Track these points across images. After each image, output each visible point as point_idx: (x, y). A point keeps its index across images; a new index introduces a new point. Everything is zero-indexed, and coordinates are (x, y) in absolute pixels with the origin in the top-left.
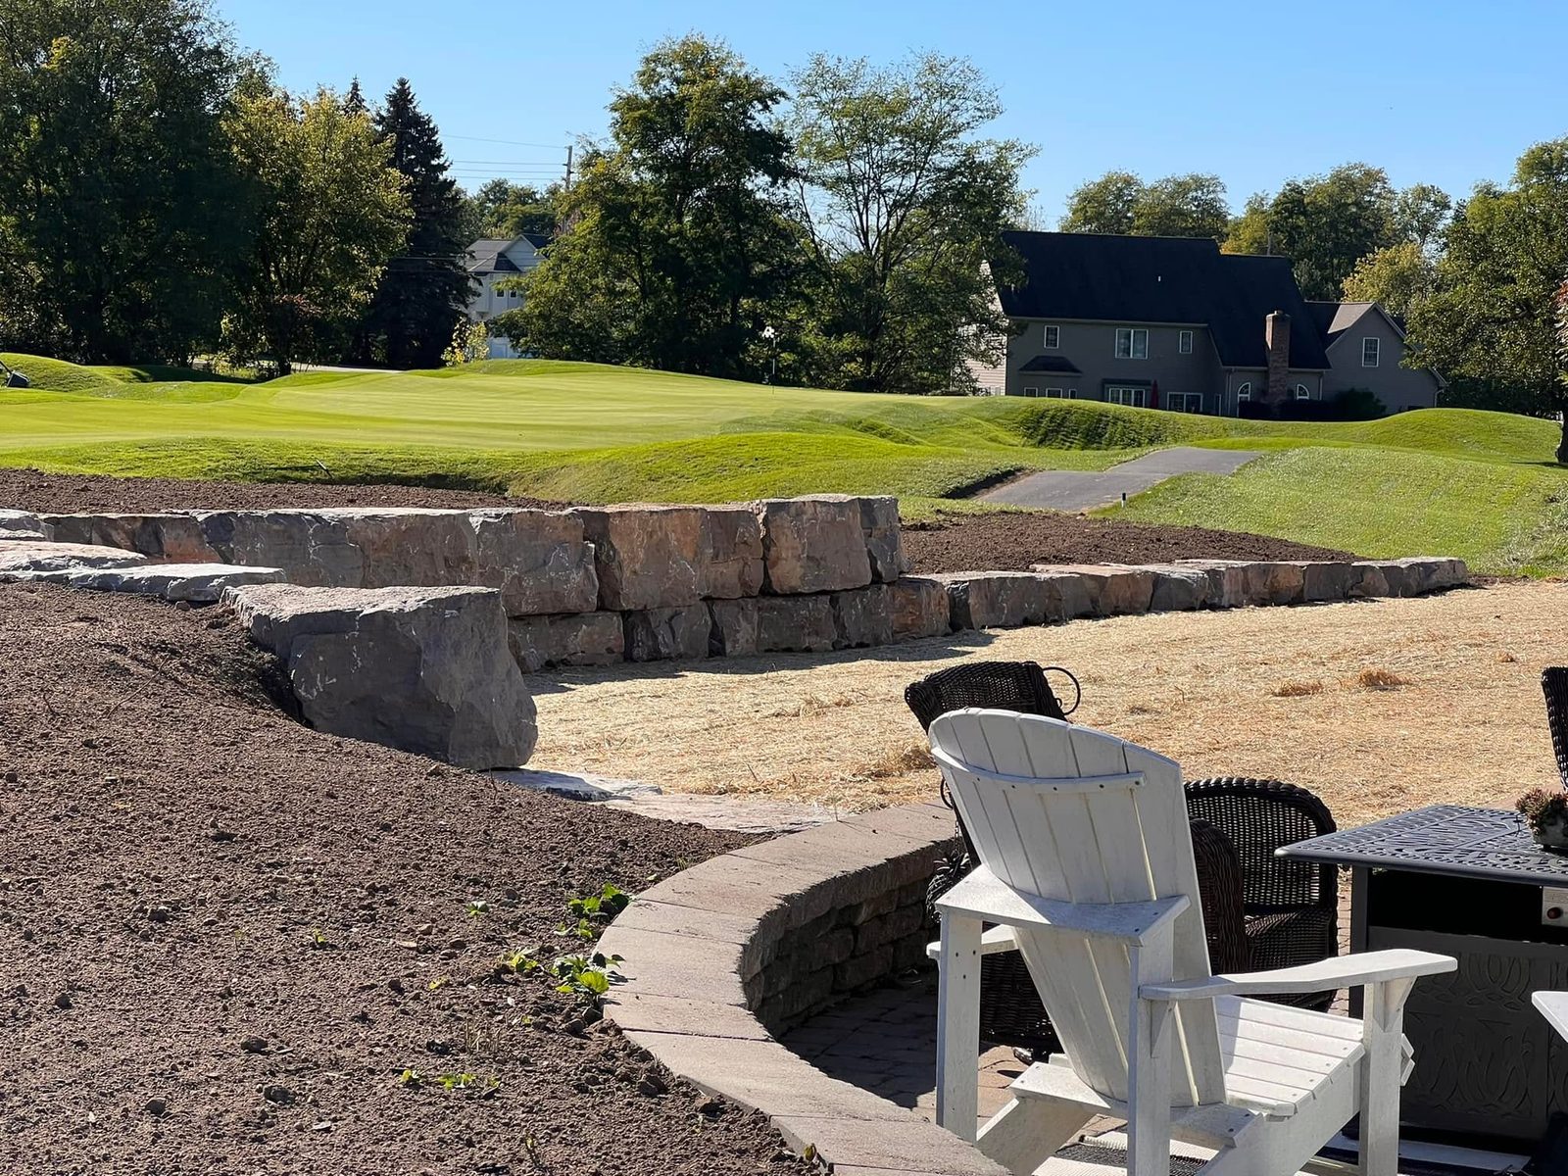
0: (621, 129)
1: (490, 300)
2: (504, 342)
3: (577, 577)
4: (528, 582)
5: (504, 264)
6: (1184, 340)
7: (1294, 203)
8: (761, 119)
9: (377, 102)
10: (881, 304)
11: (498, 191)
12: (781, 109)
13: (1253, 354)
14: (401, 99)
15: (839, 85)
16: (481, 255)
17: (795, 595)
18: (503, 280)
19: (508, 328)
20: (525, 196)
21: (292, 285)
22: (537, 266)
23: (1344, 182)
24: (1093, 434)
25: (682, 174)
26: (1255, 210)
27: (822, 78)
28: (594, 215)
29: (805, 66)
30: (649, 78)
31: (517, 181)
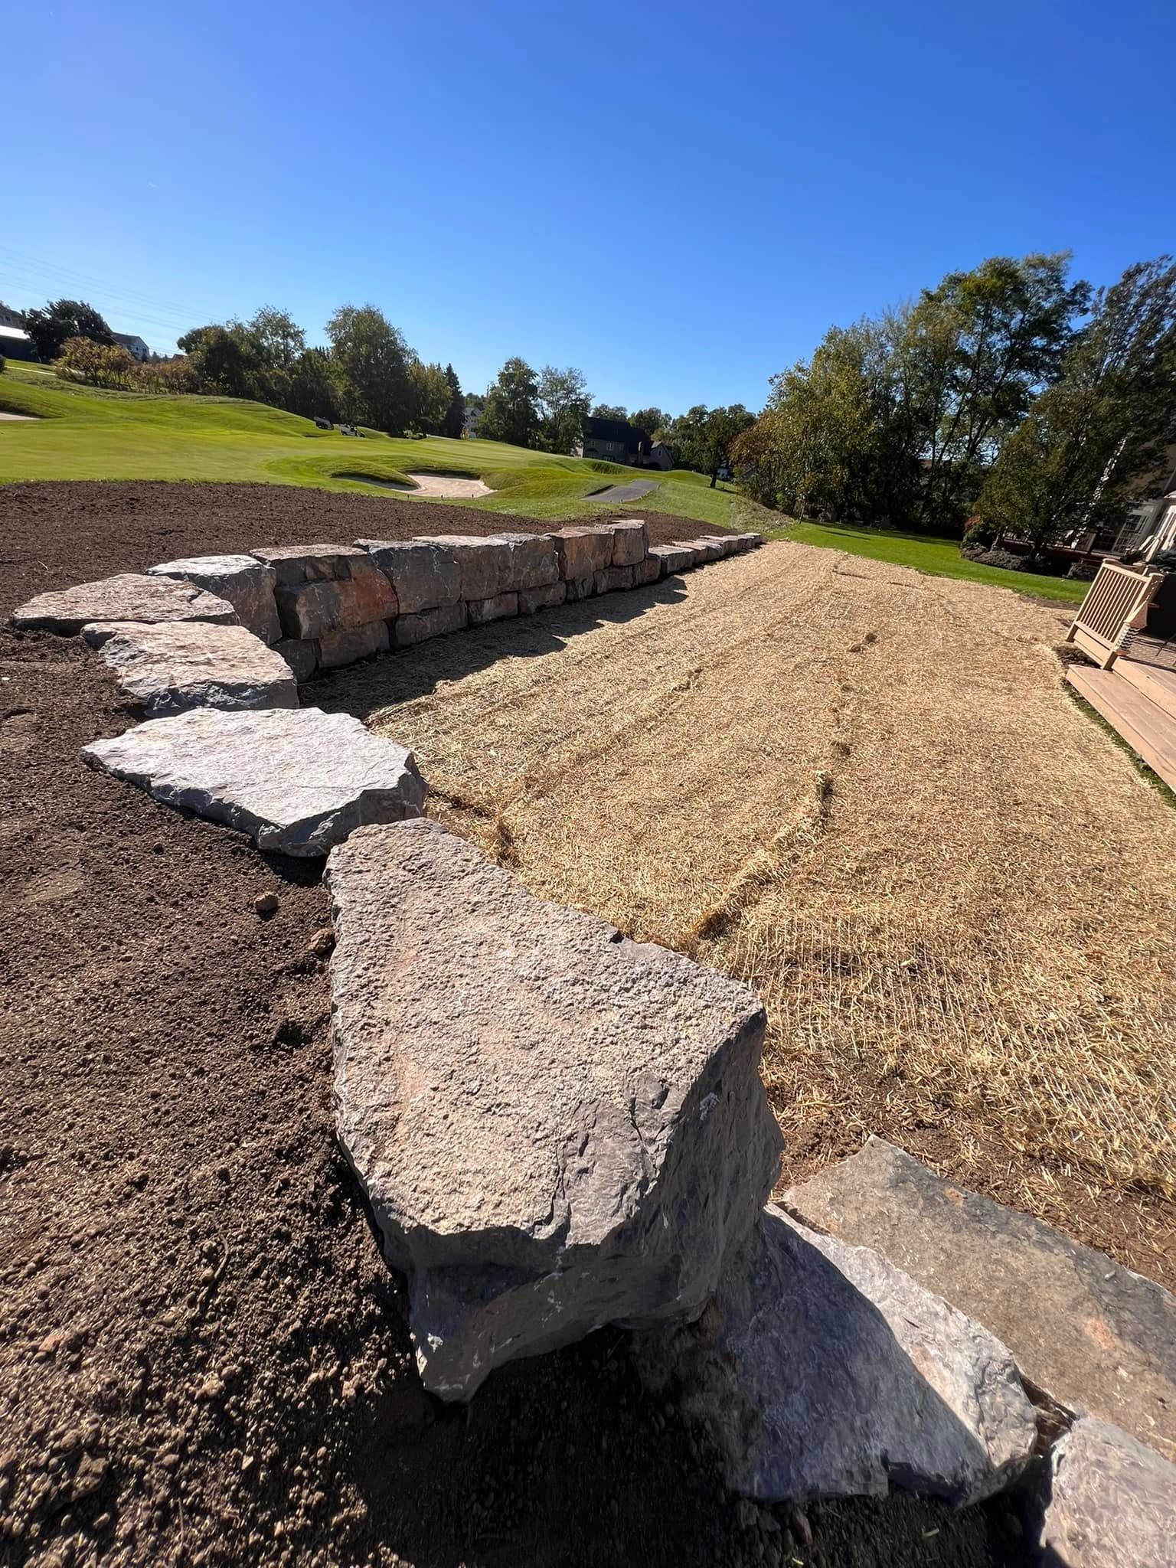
0: (501, 381)
1: (469, 424)
2: (474, 434)
3: (552, 570)
4: (533, 574)
5: (473, 414)
6: (621, 446)
7: (641, 415)
8: (533, 382)
9: (444, 369)
10: (558, 432)
11: (470, 395)
12: (537, 379)
13: (635, 451)
14: (449, 369)
15: (552, 374)
16: (468, 411)
17: (621, 567)
18: (473, 418)
19: (474, 430)
20: (477, 397)
21: (426, 414)
22: (481, 416)
23: (651, 411)
24: (607, 469)
25: (514, 394)
26: (633, 415)
27: (547, 372)
28: (494, 404)
29: (544, 368)
30: (507, 368)
31: (475, 394)
